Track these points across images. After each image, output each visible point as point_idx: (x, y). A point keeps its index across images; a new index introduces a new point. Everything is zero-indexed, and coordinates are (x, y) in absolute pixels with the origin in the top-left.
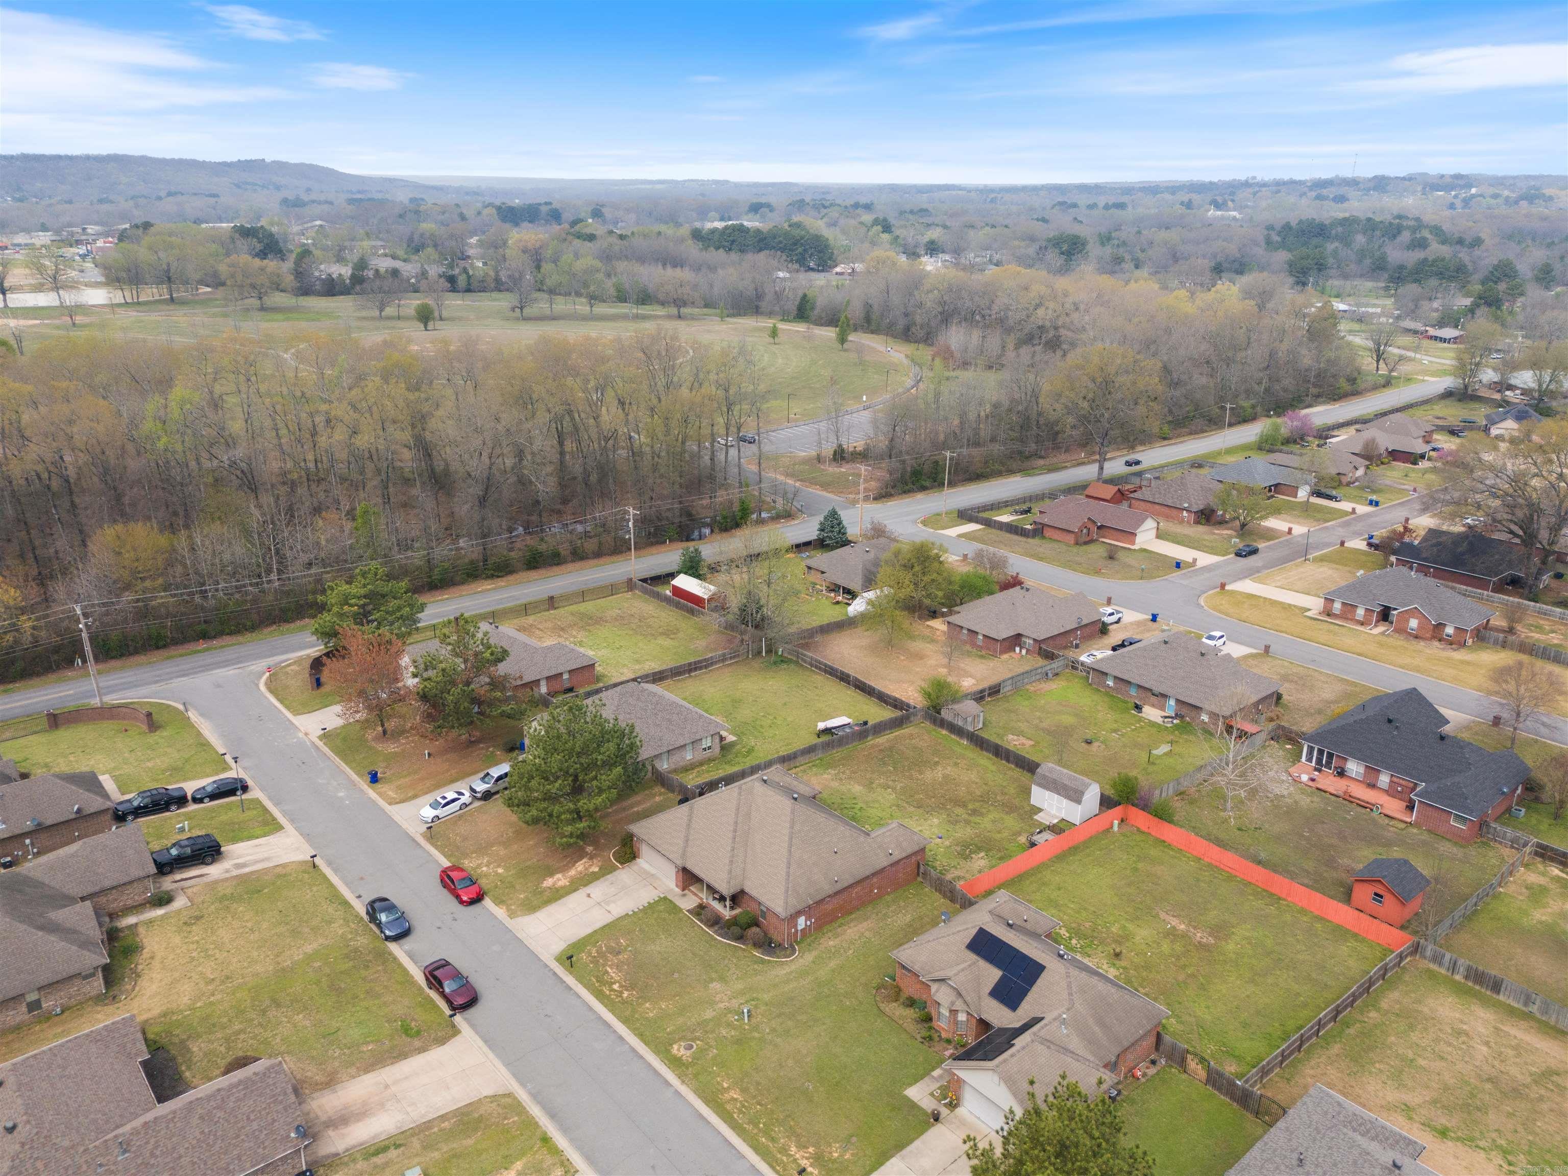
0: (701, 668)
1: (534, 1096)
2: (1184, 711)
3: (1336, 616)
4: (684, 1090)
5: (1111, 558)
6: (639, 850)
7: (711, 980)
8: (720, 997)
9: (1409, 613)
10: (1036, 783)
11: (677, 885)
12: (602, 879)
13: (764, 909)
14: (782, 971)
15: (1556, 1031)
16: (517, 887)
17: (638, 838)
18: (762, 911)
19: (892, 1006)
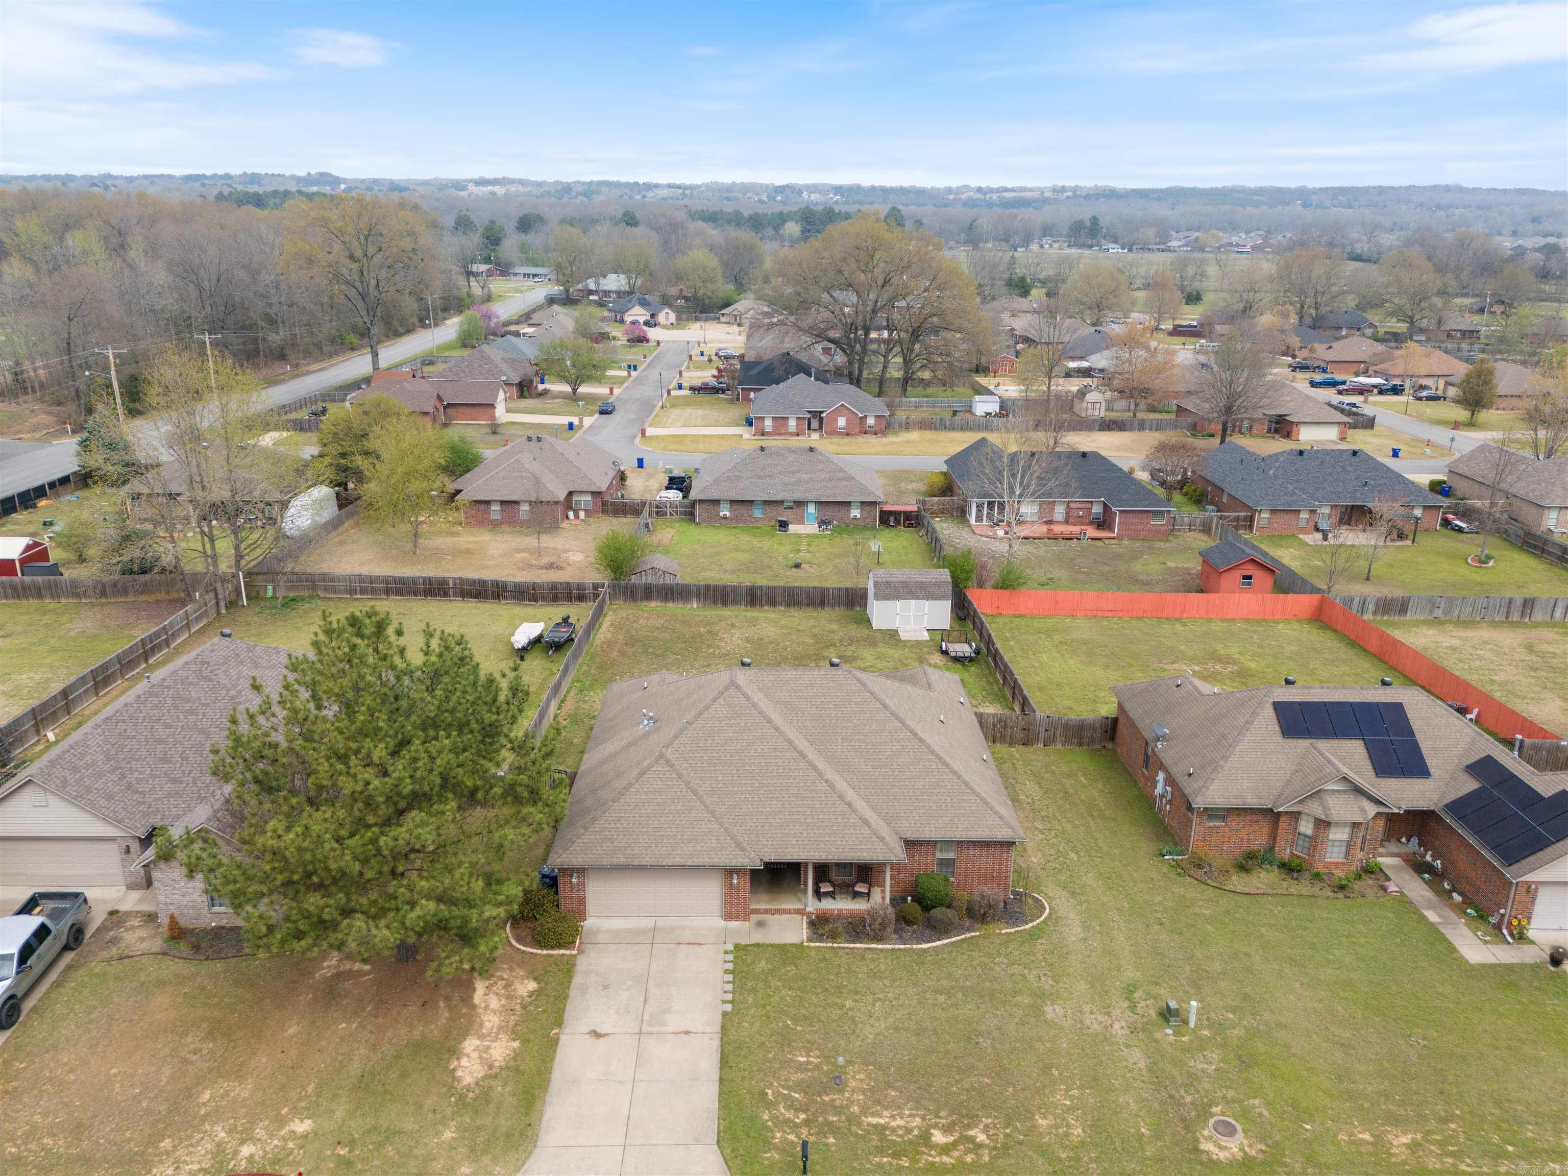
0: (158, 648)
2: (829, 514)
3: (769, 434)
5: (494, 433)
6: (582, 901)
7: (1037, 1011)
8: (1095, 1022)
9: (837, 412)
10: (877, 597)
11: (728, 917)
12: (573, 992)
13: (950, 854)
14: (1073, 929)
15: (1467, 623)
16: (409, 1125)
17: (581, 872)
18: (942, 862)
19: (1237, 881)
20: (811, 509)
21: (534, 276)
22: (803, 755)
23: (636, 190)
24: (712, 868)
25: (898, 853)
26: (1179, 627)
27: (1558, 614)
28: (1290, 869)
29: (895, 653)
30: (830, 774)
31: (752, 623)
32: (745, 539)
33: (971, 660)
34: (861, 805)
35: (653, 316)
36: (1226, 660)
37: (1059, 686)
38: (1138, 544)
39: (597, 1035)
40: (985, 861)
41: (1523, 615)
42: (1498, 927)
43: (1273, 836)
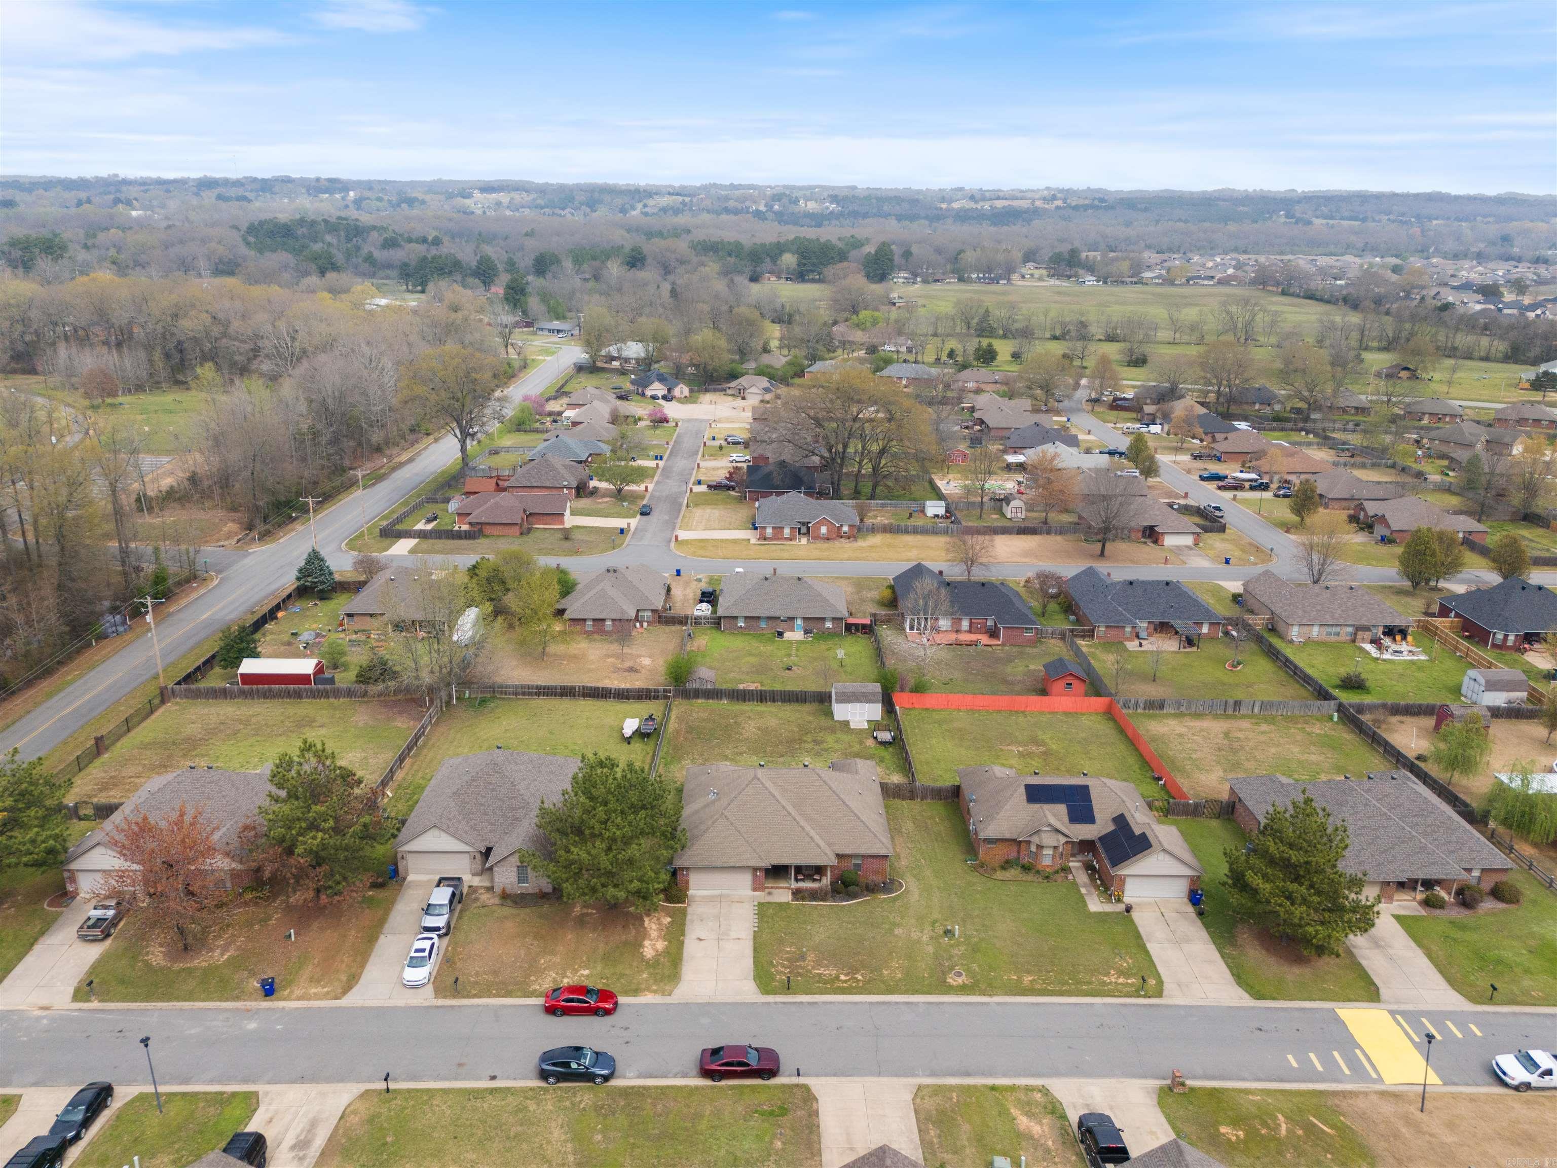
1: (933, 1074)
2: (811, 625)
3: (770, 539)
4: (996, 999)
5: (566, 539)
6: (687, 882)
7: (891, 930)
8: (915, 935)
9: (820, 523)
10: (837, 702)
11: (754, 890)
12: (687, 922)
13: (859, 861)
14: (915, 896)
15: (1198, 716)
16: (628, 972)
17: (688, 869)
18: (855, 865)
19: (1000, 875)
20: (799, 622)
21: (559, 331)
22: (790, 814)
23: (637, 197)
24: (748, 868)
25: (833, 861)
26: (1021, 718)
27: (1256, 710)
28: (1026, 868)
29: (846, 738)
30: (803, 823)
31: (761, 715)
32: (754, 645)
33: (890, 743)
34: (817, 838)
35: (669, 390)
36: (1043, 743)
37: (938, 761)
38: (1015, 649)
39: (700, 940)
40: (875, 864)
41: (1234, 710)
42: (1110, 895)
43: (1019, 852)
